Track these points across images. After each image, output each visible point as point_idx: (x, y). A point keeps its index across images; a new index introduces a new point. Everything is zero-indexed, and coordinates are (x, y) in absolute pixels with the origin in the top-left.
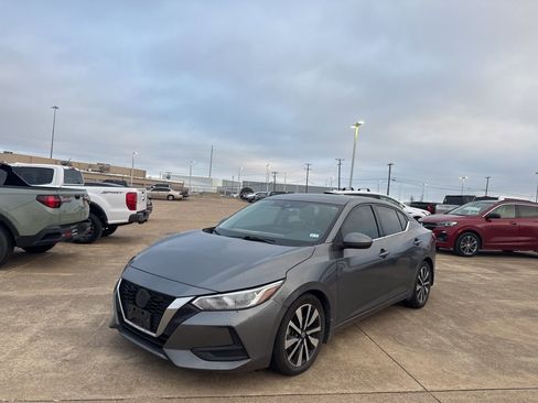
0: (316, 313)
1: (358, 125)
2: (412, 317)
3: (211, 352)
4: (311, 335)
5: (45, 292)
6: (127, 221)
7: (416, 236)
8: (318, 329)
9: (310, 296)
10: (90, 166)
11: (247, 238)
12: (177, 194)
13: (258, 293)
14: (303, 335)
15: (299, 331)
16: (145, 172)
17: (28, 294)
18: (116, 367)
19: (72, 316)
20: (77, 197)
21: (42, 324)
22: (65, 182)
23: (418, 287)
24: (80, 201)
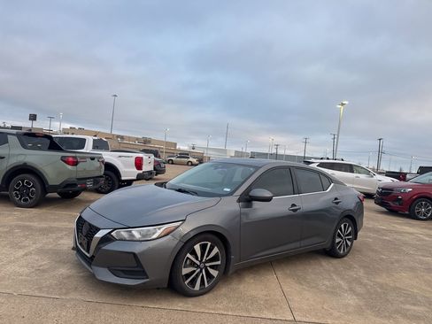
0: (216, 250)
1: (343, 104)
2: (327, 264)
3: (122, 271)
4: (210, 267)
5: (56, 224)
6: (135, 178)
7: (336, 196)
8: (219, 263)
9: (210, 236)
10: (137, 139)
11: (180, 190)
12: (194, 161)
13: (159, 229)
14: (202, 265)
15: (198, 263)
16: (175, 144)
17: (44, 225)
18: (69, 277)
19: (62, 241)
20: (93, 159)
21: (39, 245)
22: (94, 148)
23: (338, 240)
24: (95, 161)
